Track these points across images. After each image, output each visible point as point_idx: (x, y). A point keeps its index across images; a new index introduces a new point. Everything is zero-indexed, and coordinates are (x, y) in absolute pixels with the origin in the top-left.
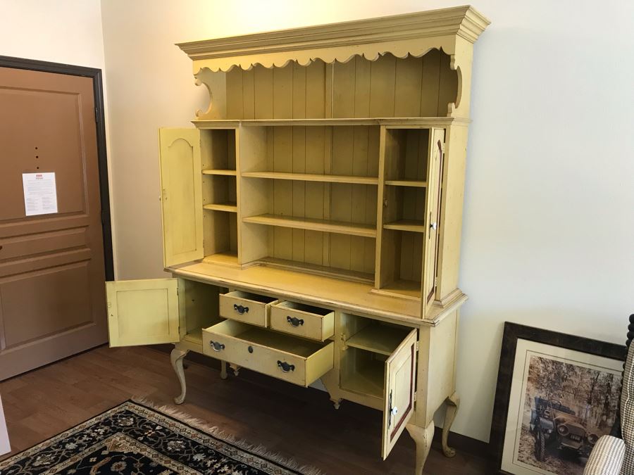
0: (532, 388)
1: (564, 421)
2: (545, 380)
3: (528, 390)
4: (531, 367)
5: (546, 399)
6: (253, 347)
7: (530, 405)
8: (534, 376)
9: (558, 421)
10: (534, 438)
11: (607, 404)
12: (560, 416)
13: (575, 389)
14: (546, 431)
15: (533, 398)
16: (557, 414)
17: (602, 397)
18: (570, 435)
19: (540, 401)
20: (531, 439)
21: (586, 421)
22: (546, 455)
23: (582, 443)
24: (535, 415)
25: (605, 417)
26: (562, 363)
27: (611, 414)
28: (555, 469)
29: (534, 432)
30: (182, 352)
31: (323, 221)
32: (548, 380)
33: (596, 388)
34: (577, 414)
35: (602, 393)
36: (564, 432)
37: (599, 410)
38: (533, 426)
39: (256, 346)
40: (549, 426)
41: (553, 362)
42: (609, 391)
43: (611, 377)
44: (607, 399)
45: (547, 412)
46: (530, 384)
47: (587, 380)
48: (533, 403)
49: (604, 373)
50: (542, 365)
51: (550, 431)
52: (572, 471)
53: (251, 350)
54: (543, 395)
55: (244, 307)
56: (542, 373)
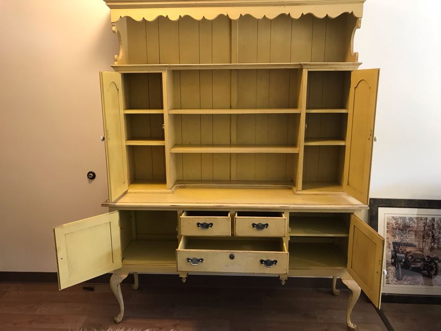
0: (390, 237)
1: (410, 252)
2: (397, 230)
4: (388, 224)
5: (399, 241)
6: (234, 254)
7: (390, 248)
8: (390, 229)
9: (407, 253)
10: (394, 268)
11: (433, 236)
12: (408, 249)
13: (415, 231)
14: (401, 261)
15: (391, 243)
16: (406, 249)
17: (430, 233)
18: (415, 259)
19: (395, 244)
20: (393, 268)
21: (423, 249)
22: (403, 276)
23: (422, 262)
24: (393, 253)
25: (433, 244)
26: (406, 217)
27: (436, 241)
28: (409, 282)
29: (393, 264)
30: (123, 275)
32: (399, 229)
33: (426, 228)
34: (417, 246)
35: (430, 230)
36: (411, 259)
37: (429, 240)
38: (393, 260)
39: (236, 252)
40: (403, 257)
41: (400, 218)
42: (433, 228)
43: (433, 219)
44: (433, 233)
45: (400, 249)
46: (389, 234)
47: (421, 224)
48: (392, 246)
49: (430, 218)
50: (394, 221)
51: (403, 260)
52: (418, 280)
53: (232, 257)
54: (397, 239)
55: (208, 223)
56: (395, 226)
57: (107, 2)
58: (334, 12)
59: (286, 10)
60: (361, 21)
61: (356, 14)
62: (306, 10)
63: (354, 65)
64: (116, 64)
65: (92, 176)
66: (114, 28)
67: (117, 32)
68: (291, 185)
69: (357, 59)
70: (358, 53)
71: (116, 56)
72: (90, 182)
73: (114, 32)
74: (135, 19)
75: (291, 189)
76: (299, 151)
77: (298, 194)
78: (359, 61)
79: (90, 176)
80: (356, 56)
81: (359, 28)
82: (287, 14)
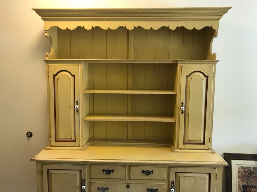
0: (240, 181)
2: (245, 177)
3: (239, 182)
4: (238, 172)
5: (247, 184)
7: (240, 189)
8: (240, 175)
15: (241, 186)
16: (252, 190)
19: (243, 186)
26: (251, 167)
31: (127, 115)
32: (246, 175)
41: (247, 167)
45: (248, 190)
46: (239, 179)
48: (242, 188)
50: (243, 170)
54: (245, 183)
55: (111, 170)
56: (243, 173)
57: (41, 17)
58: (199, 26)
59: (166, 24)
60: (217, 32)
61: (214, 28)
62: (180, 24)
63: (213, 62)
64: (47, 58)
65: (30, 135)
66: (46, 34)
67: (48, 37)
68: (170, 144)
69: (216, 58)
70: (216, 54)
71: (47, 53)
72: (28, 139)
73: (46, 37)
74: (61, 28)
75: (170, 147)
76: (176, 120)
77: (176, 152)
78: (217, 59)
79: (29, 135)
80: (214, 56)
81: (216, 37)
82: (167, 26)
